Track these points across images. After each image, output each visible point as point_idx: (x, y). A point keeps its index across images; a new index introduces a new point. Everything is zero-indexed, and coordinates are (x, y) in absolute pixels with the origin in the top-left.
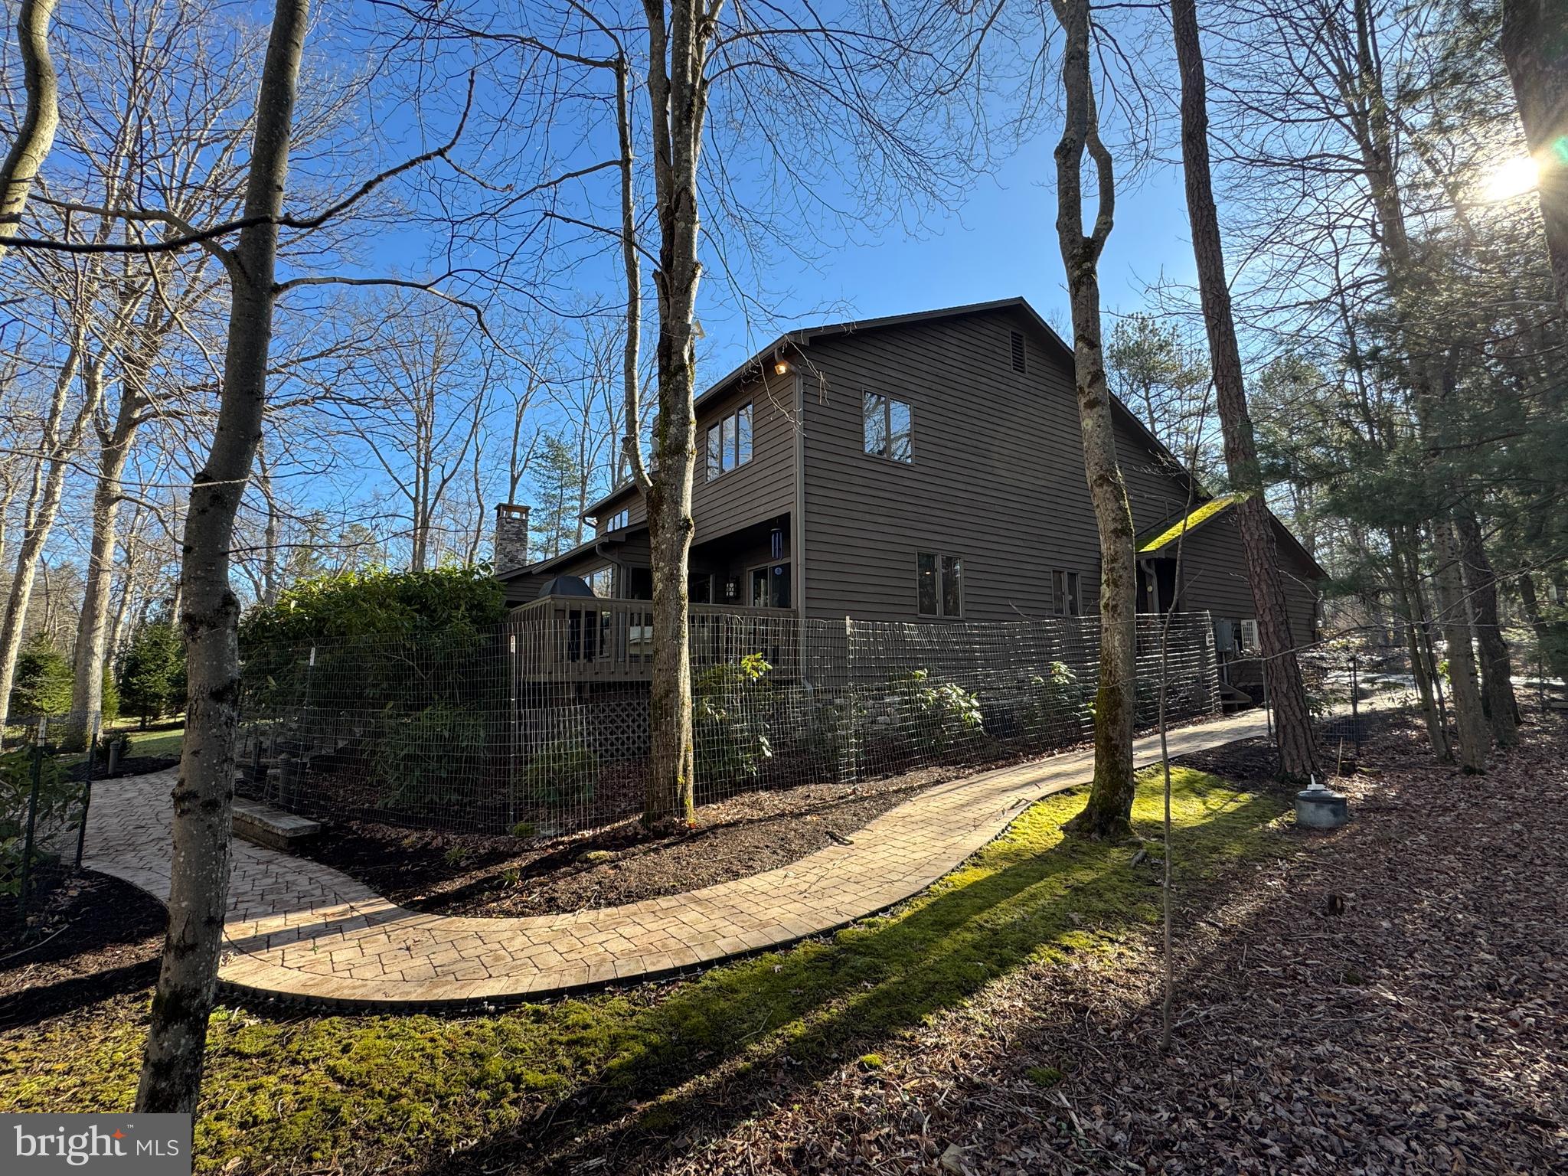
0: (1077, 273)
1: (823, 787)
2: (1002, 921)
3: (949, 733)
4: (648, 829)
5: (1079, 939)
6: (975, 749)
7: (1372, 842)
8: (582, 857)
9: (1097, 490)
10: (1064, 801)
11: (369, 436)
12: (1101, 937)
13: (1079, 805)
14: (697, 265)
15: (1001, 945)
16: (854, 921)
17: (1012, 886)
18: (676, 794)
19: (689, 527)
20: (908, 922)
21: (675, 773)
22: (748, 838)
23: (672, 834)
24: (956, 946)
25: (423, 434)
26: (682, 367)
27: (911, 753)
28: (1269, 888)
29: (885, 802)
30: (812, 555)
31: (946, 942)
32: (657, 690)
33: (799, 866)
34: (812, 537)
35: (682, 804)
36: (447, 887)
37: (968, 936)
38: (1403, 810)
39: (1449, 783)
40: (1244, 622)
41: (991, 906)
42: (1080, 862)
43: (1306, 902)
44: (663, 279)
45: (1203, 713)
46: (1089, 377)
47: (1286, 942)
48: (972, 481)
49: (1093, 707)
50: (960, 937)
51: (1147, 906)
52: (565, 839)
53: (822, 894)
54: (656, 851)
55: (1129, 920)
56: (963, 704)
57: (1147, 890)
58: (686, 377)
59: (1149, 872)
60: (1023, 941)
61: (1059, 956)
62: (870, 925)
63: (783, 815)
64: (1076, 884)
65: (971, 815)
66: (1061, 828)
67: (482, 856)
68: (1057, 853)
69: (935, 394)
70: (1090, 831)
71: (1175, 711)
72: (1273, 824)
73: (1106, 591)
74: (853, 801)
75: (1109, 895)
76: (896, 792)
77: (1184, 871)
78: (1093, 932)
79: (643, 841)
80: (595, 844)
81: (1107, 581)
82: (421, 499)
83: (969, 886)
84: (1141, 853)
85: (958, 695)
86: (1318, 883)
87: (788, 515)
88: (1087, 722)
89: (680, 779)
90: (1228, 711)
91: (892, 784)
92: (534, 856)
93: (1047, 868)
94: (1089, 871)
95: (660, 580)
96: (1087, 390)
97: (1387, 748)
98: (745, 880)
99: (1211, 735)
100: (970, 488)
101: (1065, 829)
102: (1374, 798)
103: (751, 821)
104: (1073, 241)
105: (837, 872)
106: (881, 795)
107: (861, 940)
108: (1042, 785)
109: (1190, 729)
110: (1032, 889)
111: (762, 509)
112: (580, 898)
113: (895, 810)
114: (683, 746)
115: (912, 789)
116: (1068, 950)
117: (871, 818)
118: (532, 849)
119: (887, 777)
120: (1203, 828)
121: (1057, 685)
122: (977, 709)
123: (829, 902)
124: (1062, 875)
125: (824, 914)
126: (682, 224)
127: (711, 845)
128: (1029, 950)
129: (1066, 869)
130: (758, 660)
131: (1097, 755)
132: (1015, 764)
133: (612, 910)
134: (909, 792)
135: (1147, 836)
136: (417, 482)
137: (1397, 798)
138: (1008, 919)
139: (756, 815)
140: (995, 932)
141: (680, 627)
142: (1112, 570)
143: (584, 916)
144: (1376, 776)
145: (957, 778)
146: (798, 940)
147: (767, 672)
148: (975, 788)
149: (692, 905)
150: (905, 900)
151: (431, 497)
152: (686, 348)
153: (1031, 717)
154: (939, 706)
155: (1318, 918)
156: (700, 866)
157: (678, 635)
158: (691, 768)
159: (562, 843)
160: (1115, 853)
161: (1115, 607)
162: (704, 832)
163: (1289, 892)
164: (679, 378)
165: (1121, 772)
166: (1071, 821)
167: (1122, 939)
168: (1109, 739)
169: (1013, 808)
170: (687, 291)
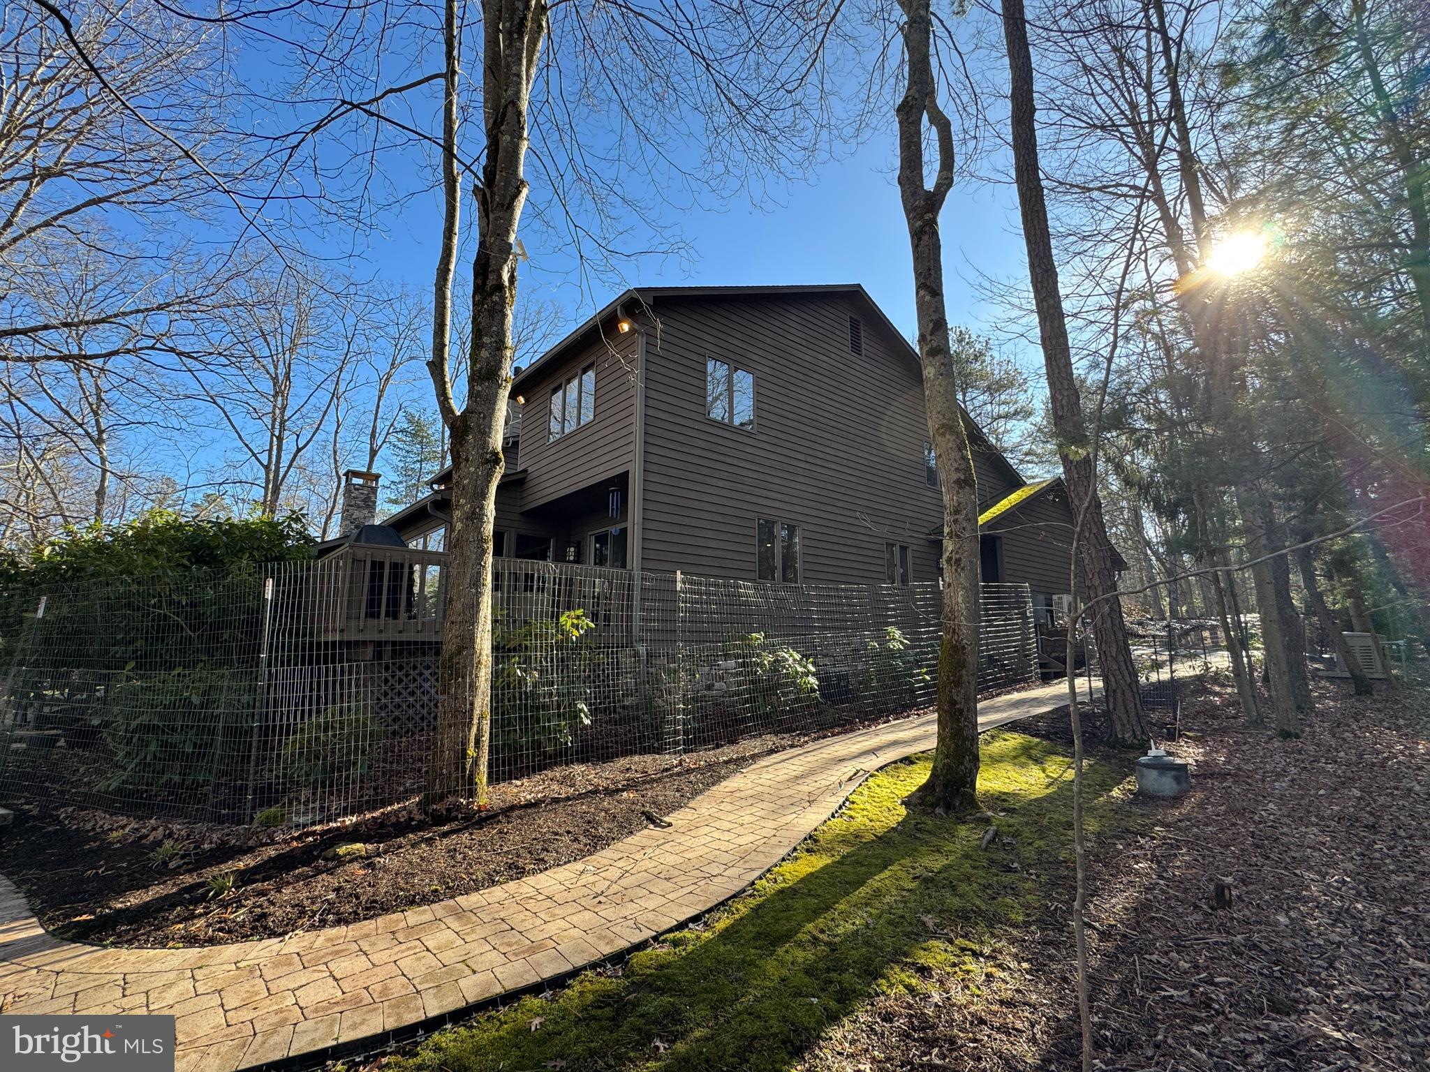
0: (919, 223)
1: (648, 758)
2: (840, 931)
3: (785, 699)
4: (426, 813)
5: (937, 954)
6: (812, 715)
7: (1226, 812)
8: (330, 853)
9: (939, 439)
10: (904, 771)
11: (219, 401)
12: (963, 950)
13: (920, 776)
14: (522, 182)
15: (838, 966)
16: (655, 939)
17: (851, 878)
18: (464, 769)
19: (497, 461)
20: (726, 935)
21: (464, 744)
22: (546, 822)
23: (456, 819)
24: (785, 972)
25: (279, 404)
26: (500, 287)
27: (744, 720)
28: (1137, 874)
29: (714, 774)
30: (651, 515)
31: (770, 966)
32: (449, 648)
33: (604, 856)
34: (650, 496)
35: (471, 781)
36: (134, 899)
37: (800, 955)
38: (1236, 775)
39: (1269, 746)
40: (1055, 597)
41: (827, 909)
42: (927, 843)
43: (1186, 891)
44: (484, 196)
45: (1025, 680)
46: (931, 325)
47: (1179, 948)
48: (811, 452)
49: (926, 673)
50: (789, 958)
51: (1008, 900)
52: (318, 828)
53: (623, 897)
54: (430, 841)
55: (993, 921)
56: (800, 669)
57: (1008, 879)
58: (503, 298)
59: (1002, 855)
60: (868, 960)
61: (914, 982)
62: (675, 943)
63: (595, 792)
64: (926, 874)
65: (806, 789)
66: (903, 803)
67: (205, 852)
68: (900, 833)
69: (779, 367)
70: (933, 806)
71: (1002, 678)
72: (1116, 793)
73: (949, 545)
74: (679, 774)
75: (963, 887)
76: (726, 762)
77: (1040, 852)
78: (951, 942)
79: (414, 830)
80: (353, 835)
81: (950, 534)
82: (273, 467)
83: (802, 880)
84: (992, 828)
85: (795, 660)
86: (1189, 866)
87: (627, 472)
88: (920, 688)
89: (471, 751)
90: (1046, 679)
91: (723, 754)
92: (272, 852)
93: (890, 852)
94: (937, 856)
95: (460, 520)
96: (929, 338)
97: (1198, 713)
98: (531, 880)
99: (1037, 702)
100: (808, 459)
101: (906, 803)
102: (1206, 762)
103: (556, 801)
104: (914, 194)
105: (648, 864)
106: (710, 766)
107: (661, 967)
108: (879, 753)
109: (1016, 696)
110: (875, 882)
111: (601, 468)
112: (302, 913)
113: (724, 784)
114: (477, 712)
115: (744, 759)
116: (924, 971)
117: (696, 793)
118: (273, 842)
119: (718, 746)
120: (1048, 799)
121: (892, 650)
122: (813, 674)
123: (629, 909)
124: (907, 862)
125: (617, 929)
126: (508, 138)
127: (500, 832)
128: (876, 974)
129: (913, 852)
130: (578, 617)
131: (940, 721)
132: (852, 731)
133: (342, 930)
134: (740, 762)
135: (994, 810)
136: (270, 450)
137: (1228, 762)
138: (849, 927)
139: (565, 791)
140: (832, 947)
141: (479, 574)
142: (956, 521)
143: (296, 942)
144: (1200, 741)
145: (792, 746)
146: (575, 973)
147: (589, 630)
148: (810, 758)
149: (449, 921)
150: (723, 903)
151: (284, 463)
152: (506, 269)
153: (866, 684)
154: (776, 670)
155: (1205, 914)
156: (478, 861)
157: (477, 583)
158: (486, 738)
159: (313, 833)
160: (963, 831)
161: (958, 561)
162: (496, 815)
163: (1161, 877)
164: (495, 298)
165: (967, 739)
166: (913, 794)
167: (987, 951)
168: (953, 703)
169: (850, 779)
170: (510, 208)
